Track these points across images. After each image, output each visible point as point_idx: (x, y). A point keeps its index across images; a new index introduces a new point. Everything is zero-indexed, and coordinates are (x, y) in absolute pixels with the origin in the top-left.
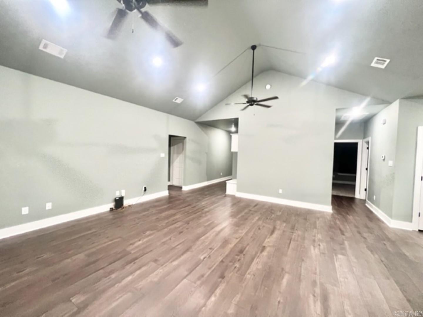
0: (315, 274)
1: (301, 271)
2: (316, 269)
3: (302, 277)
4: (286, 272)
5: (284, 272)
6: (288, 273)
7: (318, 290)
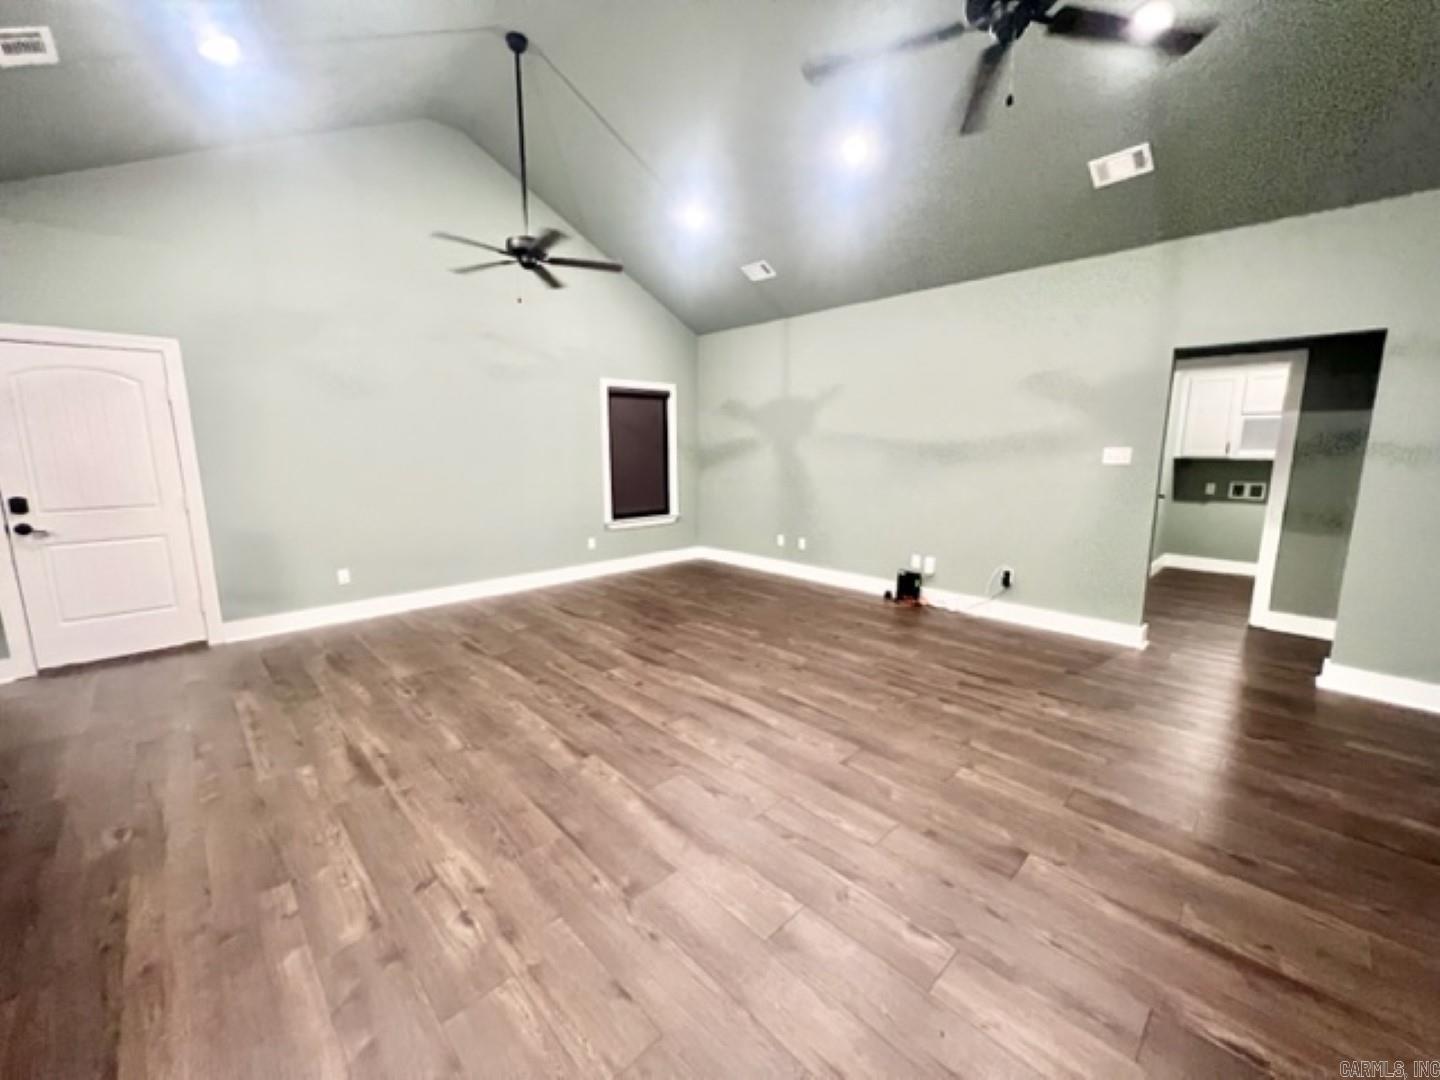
0: (405, 793)
1: (440, 772)
2: (410, 804)
3: (428, 764)
4: (465, 748)
5: (469, 746)
6: (461, 751)
7: (380, 767)
